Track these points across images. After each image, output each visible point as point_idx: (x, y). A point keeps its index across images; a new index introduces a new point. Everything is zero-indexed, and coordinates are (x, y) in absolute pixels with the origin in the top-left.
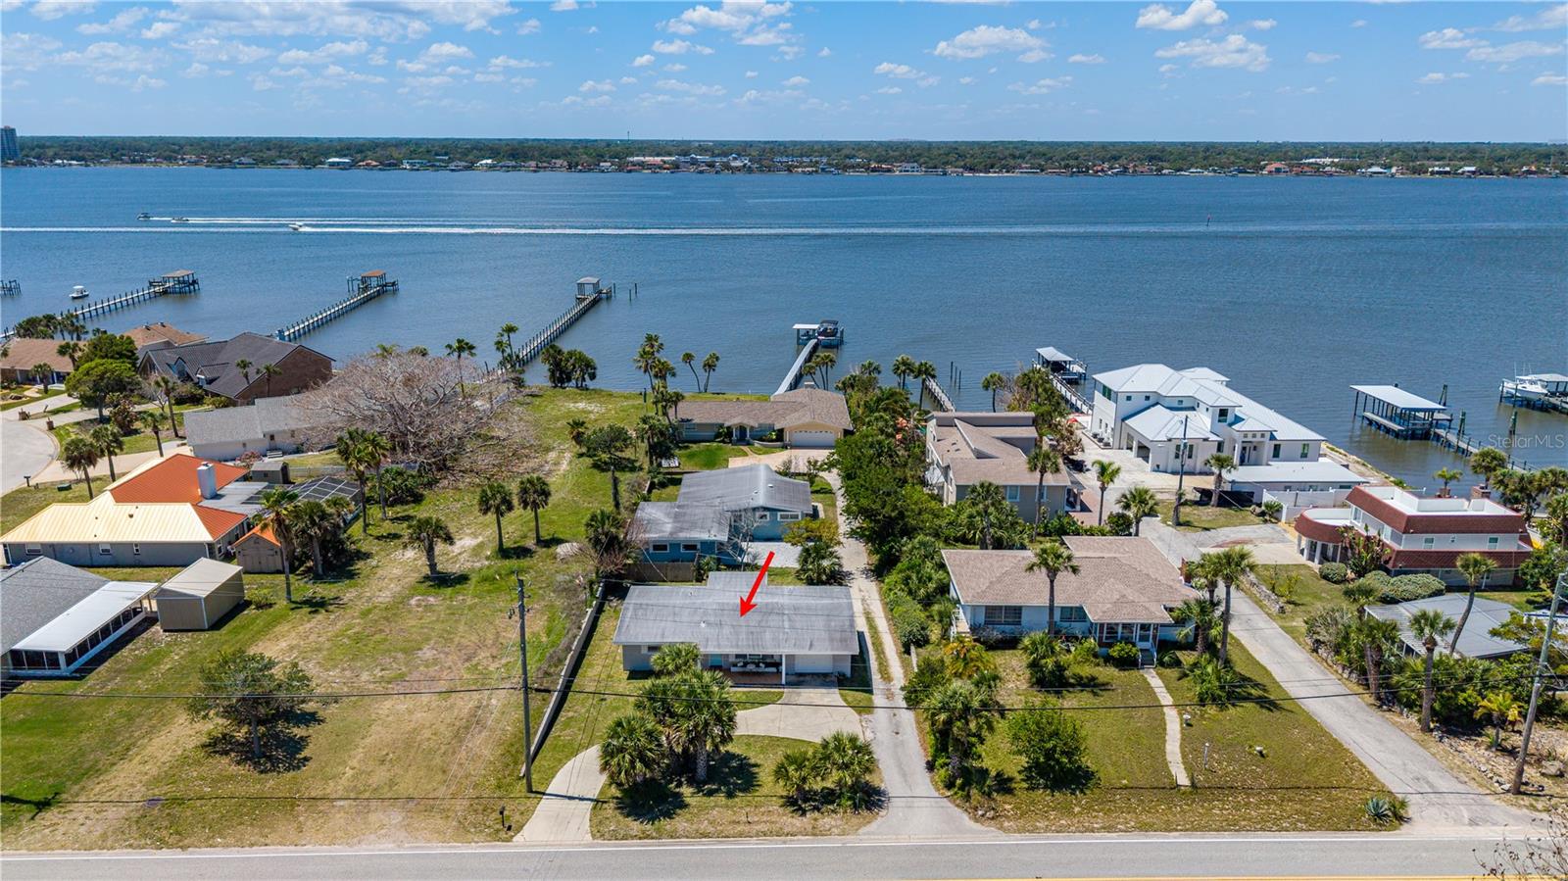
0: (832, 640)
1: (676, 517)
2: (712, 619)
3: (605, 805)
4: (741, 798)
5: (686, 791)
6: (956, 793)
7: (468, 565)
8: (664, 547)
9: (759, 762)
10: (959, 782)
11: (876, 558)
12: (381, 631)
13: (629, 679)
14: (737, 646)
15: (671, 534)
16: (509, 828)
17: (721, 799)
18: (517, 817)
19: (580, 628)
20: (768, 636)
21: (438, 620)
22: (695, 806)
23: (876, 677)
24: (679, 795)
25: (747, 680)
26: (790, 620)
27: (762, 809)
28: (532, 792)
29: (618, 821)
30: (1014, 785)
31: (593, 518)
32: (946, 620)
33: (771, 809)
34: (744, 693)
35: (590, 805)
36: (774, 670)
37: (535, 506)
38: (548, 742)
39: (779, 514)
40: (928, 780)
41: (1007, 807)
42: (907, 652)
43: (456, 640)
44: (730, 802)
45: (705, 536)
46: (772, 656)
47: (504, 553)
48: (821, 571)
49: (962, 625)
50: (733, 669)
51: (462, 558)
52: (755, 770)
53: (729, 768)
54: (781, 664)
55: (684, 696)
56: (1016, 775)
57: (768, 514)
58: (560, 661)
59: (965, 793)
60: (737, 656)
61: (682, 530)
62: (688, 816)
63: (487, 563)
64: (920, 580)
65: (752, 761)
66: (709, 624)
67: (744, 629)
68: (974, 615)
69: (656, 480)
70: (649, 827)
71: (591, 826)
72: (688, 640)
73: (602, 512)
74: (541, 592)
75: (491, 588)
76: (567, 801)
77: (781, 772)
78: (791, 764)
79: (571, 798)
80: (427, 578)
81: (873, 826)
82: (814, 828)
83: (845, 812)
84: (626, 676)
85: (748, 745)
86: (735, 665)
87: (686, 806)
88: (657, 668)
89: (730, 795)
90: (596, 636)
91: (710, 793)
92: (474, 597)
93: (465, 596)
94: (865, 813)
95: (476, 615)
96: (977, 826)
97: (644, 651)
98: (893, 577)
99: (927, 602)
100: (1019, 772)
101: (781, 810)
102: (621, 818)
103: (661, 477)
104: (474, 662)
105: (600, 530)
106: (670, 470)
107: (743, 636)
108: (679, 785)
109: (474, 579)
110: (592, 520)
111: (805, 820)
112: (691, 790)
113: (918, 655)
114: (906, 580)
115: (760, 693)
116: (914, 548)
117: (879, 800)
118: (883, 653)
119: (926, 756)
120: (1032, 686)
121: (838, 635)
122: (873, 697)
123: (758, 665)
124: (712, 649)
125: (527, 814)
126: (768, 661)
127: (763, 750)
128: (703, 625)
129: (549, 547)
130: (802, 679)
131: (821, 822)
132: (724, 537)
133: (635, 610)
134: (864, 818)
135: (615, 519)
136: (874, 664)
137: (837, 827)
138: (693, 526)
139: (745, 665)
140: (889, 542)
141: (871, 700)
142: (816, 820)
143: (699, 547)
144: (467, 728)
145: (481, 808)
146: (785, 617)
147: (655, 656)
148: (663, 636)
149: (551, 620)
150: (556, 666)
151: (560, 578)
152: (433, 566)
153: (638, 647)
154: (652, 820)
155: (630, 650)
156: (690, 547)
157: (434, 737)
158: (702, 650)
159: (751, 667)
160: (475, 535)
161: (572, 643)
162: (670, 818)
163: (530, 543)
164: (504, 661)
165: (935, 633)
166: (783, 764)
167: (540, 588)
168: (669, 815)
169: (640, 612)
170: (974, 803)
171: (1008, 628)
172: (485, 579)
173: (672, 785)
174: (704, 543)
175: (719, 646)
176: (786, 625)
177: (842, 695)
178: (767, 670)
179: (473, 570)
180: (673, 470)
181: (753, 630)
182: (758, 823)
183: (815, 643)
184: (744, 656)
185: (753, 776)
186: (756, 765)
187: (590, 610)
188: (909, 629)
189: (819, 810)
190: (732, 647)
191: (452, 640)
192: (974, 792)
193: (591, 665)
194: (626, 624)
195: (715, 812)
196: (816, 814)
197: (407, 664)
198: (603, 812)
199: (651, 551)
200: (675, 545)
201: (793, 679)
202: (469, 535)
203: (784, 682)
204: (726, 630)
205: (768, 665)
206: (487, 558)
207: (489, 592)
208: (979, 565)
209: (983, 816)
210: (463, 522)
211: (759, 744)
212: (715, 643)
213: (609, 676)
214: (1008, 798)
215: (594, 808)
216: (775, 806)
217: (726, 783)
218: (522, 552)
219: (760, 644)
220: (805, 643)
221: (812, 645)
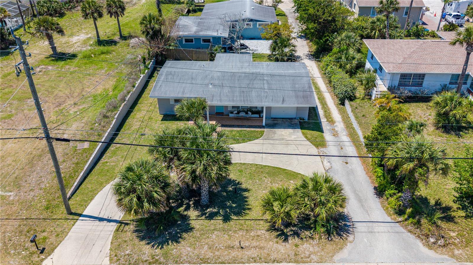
0: (297, 97)
1: (199, 24)
2: (217, 82)
3: (127, 227)
4: (235, 222)
5: (193, 213)
6: (406, 220)
7: (79, 49)
8: (191, 41)
9: (249, 187)
10: (409, 210)
11: (314, 48)
12: (11, 86)
13: (162, 120)
14: (233, 101)
15: (196, 32)
16: (42, 252)
17: (218, 222)
18: (53, 239)
19: (134, 86)
20: (254, 94)
21: (48, 80)
22: (198, 230)
23: (323, 120)
24: (185, 218)
25: (240, 123)
26: (268, 83)
27: (252, 234)
28: (71, 214)
29: (134, 245)
30: (453, 214)
31: (144, 18)
32: (370, 84)
33: (259, 233)
34: (238, 131)
35: (113, 226)
36: (257, 116)
37: (117, 15)
38: (97, 167)
39: (258, 23)
40: (379, 206)
41: (453, 234)
42: (343, 104)
43: (56, 92)
44: (226, 225)
45: (215, 34)
46: (256, 107)
47: (100, 42)
48: (283, 54)
49: (381, 87)
50: (231, 115)
51: (76, 45)
52: (246, 194)
53: (227, 192)
54: (262, 112)
55: (188, 144)
56: (452, 204)
57: (251, 23)
58: (115, 108)
59: (415, 221)
60: (233, 107)
61: (201, 31)
62: (192, 240)
63: (90, 48)
64: (347, 59)
65: (244, 186)
66: (214, 86)
67: (238, 89)
68: (392, 80)
69: (191, 8)
70: (158, 251)
71: (111, 250)
72: (200, 96)
73: (150, 15)
74: (116, 64)
75: (88, 62)
76: (97, 223)
77: (268, 205)
78: (276, 200)
79: (101, 219)
80: (51, 56)
81: (344, 253)
82: (296, 255)
83: (320, 238)
84: (160, 119)
85: (241, 171)
86: (232, 113)
87: (192, 229)
88: (178, 114)
89: (226, 219)
90: (147, 91)
91: (211, 217)
92: (75, 67)
93: (71, 66)
94: (336, 239)
95: (73, 78)
96: (431, 253)
97: (172, 102)
98: (327, 59)
99: (352, 73)
100: (454, 202)
101: (267, 234)
102: (137, 241)
103: (193, 6)
104: (61, 108)
105: (148, 26)
106: (199, 4)
107: (237, 94)
108: (188, 208)
109: (80, 56)
110: (144, 20)
111: (288, 245)
112: (196, 213)
113: (351, 106)
114: (338, 60)
115: (248, 132)
116: (342, 40)
117: (345, 225)
118: (326, 104)
119: (373, 183)
120: (438, 129)
121: (301, 94)
122: (324, 134)
123: (247, 113)
124: (216, 103)
125: (61, 235)
126: (254, 110)
127: (251, 176)
128: (211, 86)
129: (126, 40)
130: (276, 122)
131: (301, 248)
132: (226, 35)
133: (167, 75)
134: (337, 244)
135: (158, 20)
136: (321, 112)
137: (315, 253)
138: (208, 29)
139: (238, 113)
140: (325, 36)
141: (323, 137)
142: (297, 246)
143: (211, 40)
144: (40, 156)
145: (26, 229)
146: (265, 82)
147: (177, 107)
148: (183, 93)
149: (118, 81)
150: (112, 111)
151: (129, 56)
152: (54, 48)
153: (168, 100)
154: (162, 244)
155: (163, 102)
156: (207, 41)
157: (14, 164)
158: (209, 103)
159: (242, 114)
160: (87, 33)
161: (126, 96)
162: (177, 242)
163: (117, 38)
164: (81, 107)
165: (360, 92)
166: (269, 200)
167: (116, 62)
168: (176, 239)
169: (170, 77)
170: (425, 231)
171: (413, 89)
172: (85, 57)
173: (181, 209)
174: (214, 38)
175: (221, 100)
176: (266, 86)
177: (303, 134)
178: (253, 116)
179: (80, 52)
180: (201, 4)
181: (244, 90)
182: (249, 248)
183: (286, 99)
184: (238, 107)
185: (244, 200)
186: (246, 190)
187: (142, 76)
188: (345, 89)
189: (298, 235)
190: (230, 101)
191: (53, 92)
192: (424, 221)
193: (139, 110)
194: (159, 84)
195: (214, 237)
196: (297, 240)
197: (17, 109)
198: (123, 235)
199: (184, 42)
200: (198, 39)
201: (270, 122)
202: (84, 33)
203: (264, 124)
204: (226, 90)
205: (253, 113)
206: (91, 45)
207: (86, 63)
208: (392, 47)
209: (434, 243)
210: (83, 27)
211: (248, 171)
212: (218, 98)
213: (150, 118)
214: (451, 225)
215: (117, 230)
216: (262, 229)
217: (224, 207)
218: (111, 42)
219: (248, 99)
220: (279, 99)
221: (283, 100)
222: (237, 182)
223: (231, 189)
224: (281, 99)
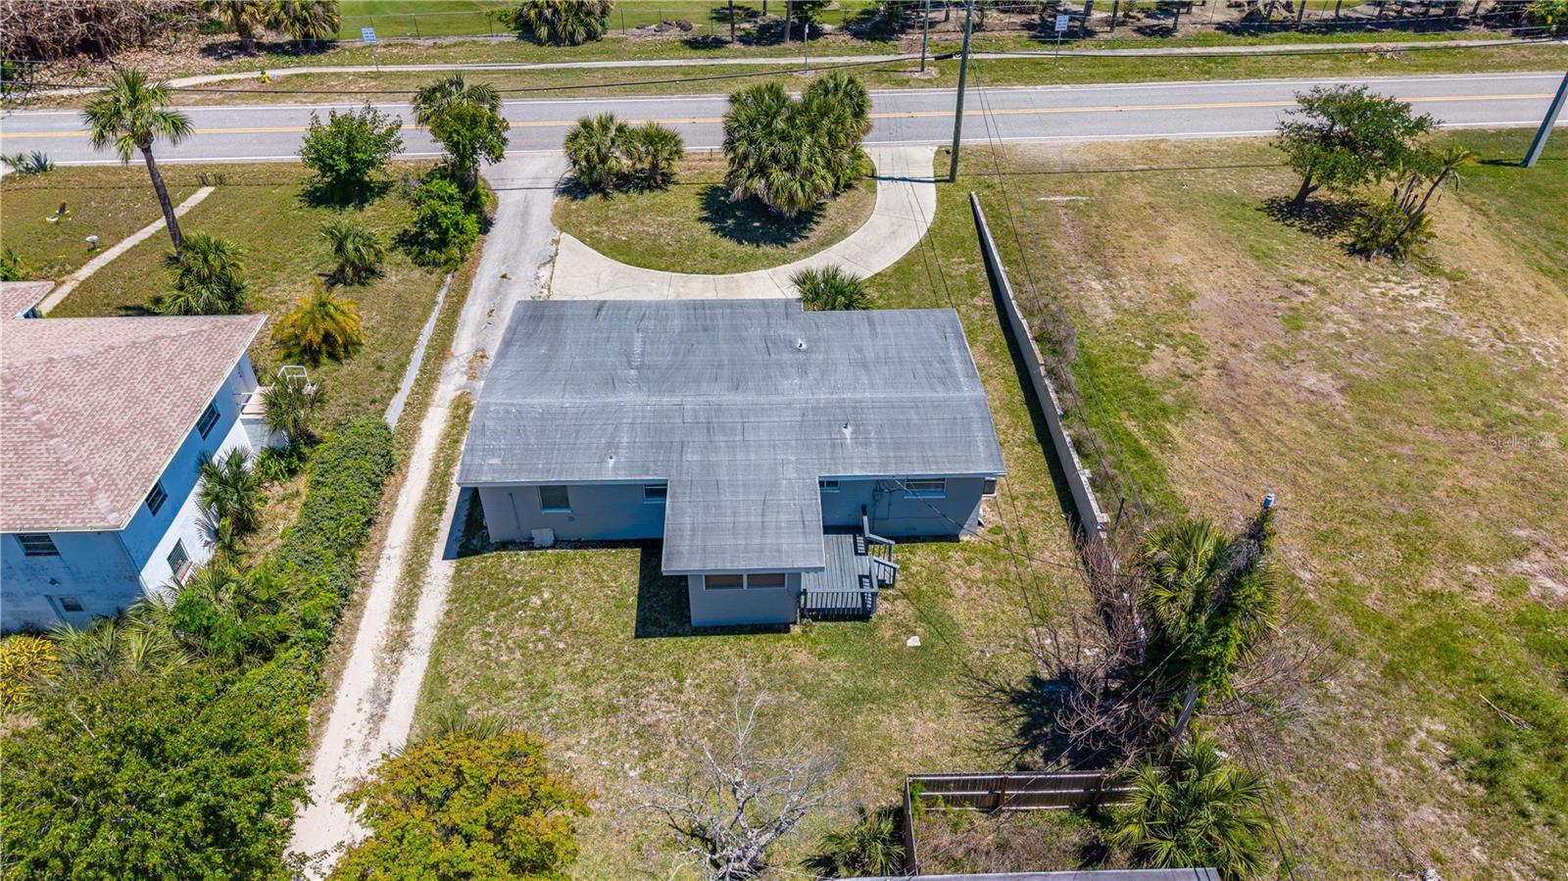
9: (699, 225)
35: (878, 172)
76: (905, 175)
79: (904, 179)
127: (694, 245)
185: (706, 206)
215: (872, 168)
219: (692, 311)
220: (610, 312)
221: (599, 310)
222: (720, 234)
223: (730, 222)
224: (603, 312)
